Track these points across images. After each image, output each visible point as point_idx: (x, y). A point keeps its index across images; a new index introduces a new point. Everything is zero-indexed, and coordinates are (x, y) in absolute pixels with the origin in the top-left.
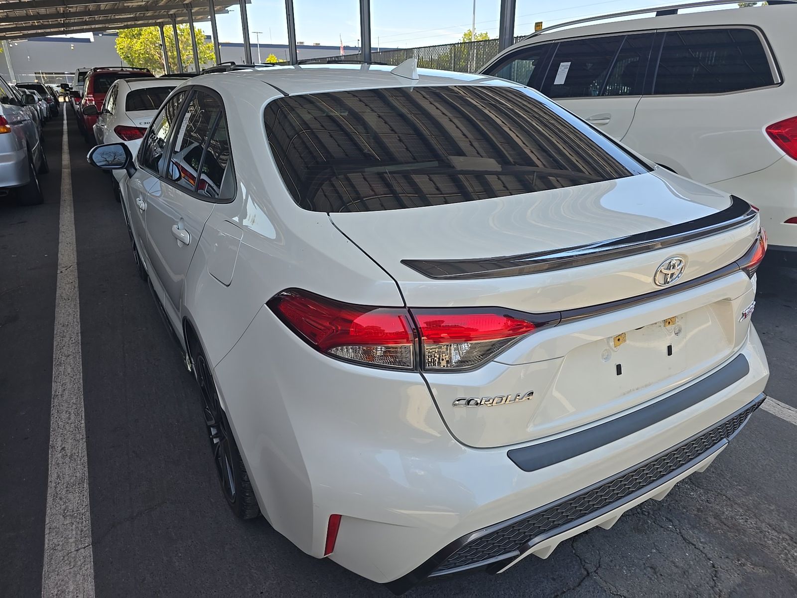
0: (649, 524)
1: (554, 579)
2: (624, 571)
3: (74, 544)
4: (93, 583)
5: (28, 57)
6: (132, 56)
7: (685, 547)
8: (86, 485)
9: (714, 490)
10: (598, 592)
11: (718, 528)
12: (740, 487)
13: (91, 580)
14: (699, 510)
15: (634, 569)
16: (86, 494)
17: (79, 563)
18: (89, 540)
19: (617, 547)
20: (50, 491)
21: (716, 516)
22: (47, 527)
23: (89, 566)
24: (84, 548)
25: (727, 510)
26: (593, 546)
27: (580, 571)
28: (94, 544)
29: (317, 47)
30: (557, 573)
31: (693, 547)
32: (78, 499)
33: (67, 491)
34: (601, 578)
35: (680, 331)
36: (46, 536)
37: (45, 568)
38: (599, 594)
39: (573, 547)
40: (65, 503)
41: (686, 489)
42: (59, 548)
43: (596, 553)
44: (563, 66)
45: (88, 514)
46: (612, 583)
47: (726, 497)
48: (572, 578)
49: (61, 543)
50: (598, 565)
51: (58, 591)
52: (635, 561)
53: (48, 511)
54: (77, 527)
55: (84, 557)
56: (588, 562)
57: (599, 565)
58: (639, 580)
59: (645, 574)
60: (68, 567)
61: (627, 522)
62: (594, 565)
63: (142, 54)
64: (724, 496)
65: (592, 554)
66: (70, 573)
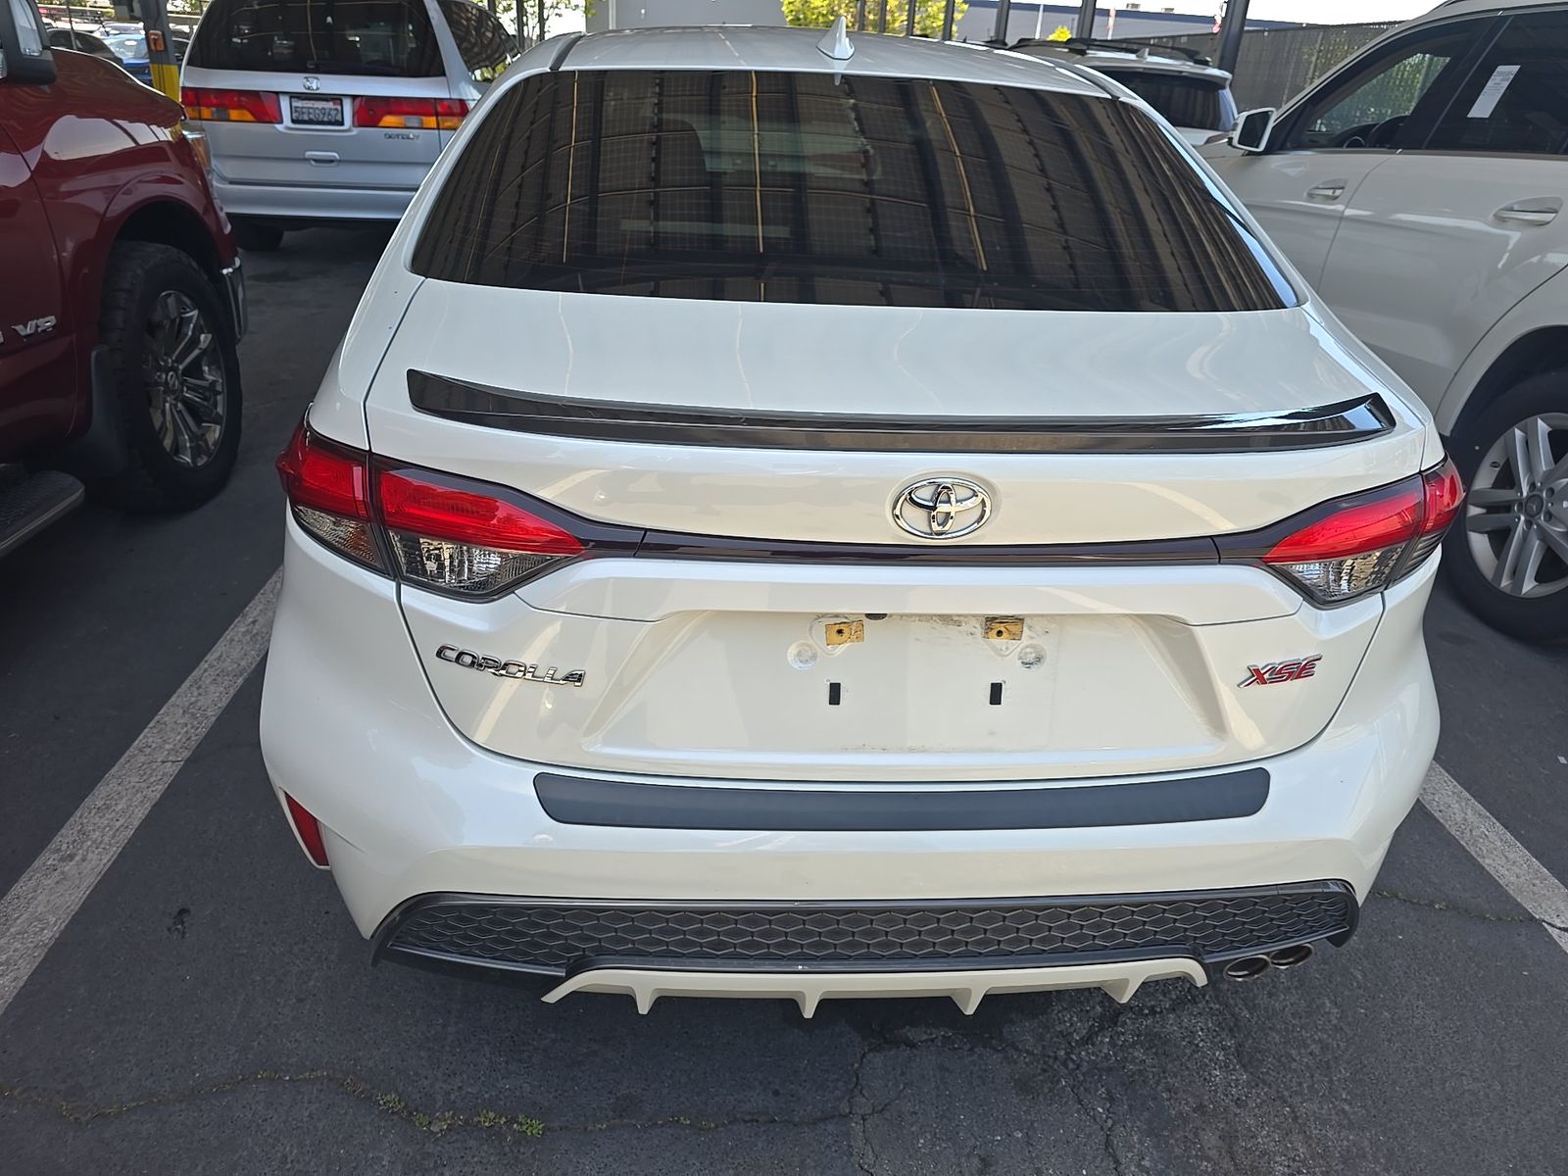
0: (1060, 1086)
1: (776, 1093)
2: (922, 1141)
3: (166, 753)
4: (146, 812)
5: (643, 11)
6: (805, 18)
7: (1095, 1158)
8: (240, 681)
9: (1274, 1087)
10: (836, 1151)
11: (1208, 1159)
12: (1347, 1108)
13: (148, 805)
14: (1200, 1108)
15: (944, 1145)
16: (232, 692)
17: (152, 780)
18: (186, 754)
19: (949, 1096)
20: (196, 673)
21: (1229, 1138)
22: (157, 718)
23: (160, 787)
24: (173, 762)
25: (1268, 1135)
26: (903, 1074)
27: (837, 1103)
28: (188, 761)
29: (1168, 16)
30: (792, 1086)
31: (1112, 1166)
32: (217, 694)
33: (215, 680)
34: (864, 1132)
35: (1039, 660)
36: (146, 730)
37: (113, 771)
38: (834, 1154)
39: (864, 1056)
40: (200, 694)
41: (1211, 1060)
42: (148, 751)
43: (899, 1086)
44: (1500, 74)
45: (213, 719)
46: (877, 1148)
47: (1293, 1111)
48: (810, 1107)
49: (154, 745)
50: (880, 1108)
51: (105, 804)
52: (961, 1134)
53: (173, 699)
54: (187, 732)
55: (164, 774)
56: (867, 1095)
57: (883, 1109)
58: (935, 1167)
59: (959, 1165)
60: (137, 780)
61: (1015, 1062)
62: (873, 1104)
63: (823, 15)
64: (1290, 1107)
65: (887, 1086)
66: (134, 787)
